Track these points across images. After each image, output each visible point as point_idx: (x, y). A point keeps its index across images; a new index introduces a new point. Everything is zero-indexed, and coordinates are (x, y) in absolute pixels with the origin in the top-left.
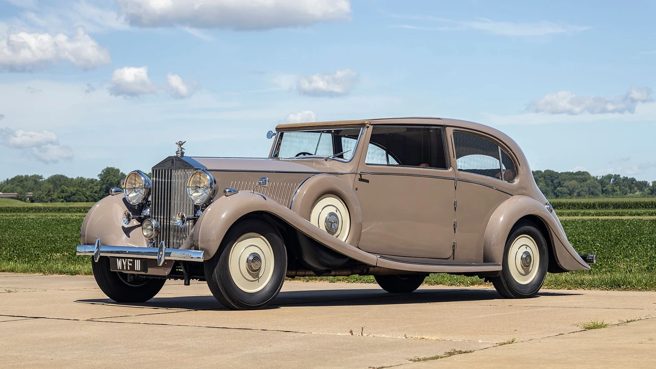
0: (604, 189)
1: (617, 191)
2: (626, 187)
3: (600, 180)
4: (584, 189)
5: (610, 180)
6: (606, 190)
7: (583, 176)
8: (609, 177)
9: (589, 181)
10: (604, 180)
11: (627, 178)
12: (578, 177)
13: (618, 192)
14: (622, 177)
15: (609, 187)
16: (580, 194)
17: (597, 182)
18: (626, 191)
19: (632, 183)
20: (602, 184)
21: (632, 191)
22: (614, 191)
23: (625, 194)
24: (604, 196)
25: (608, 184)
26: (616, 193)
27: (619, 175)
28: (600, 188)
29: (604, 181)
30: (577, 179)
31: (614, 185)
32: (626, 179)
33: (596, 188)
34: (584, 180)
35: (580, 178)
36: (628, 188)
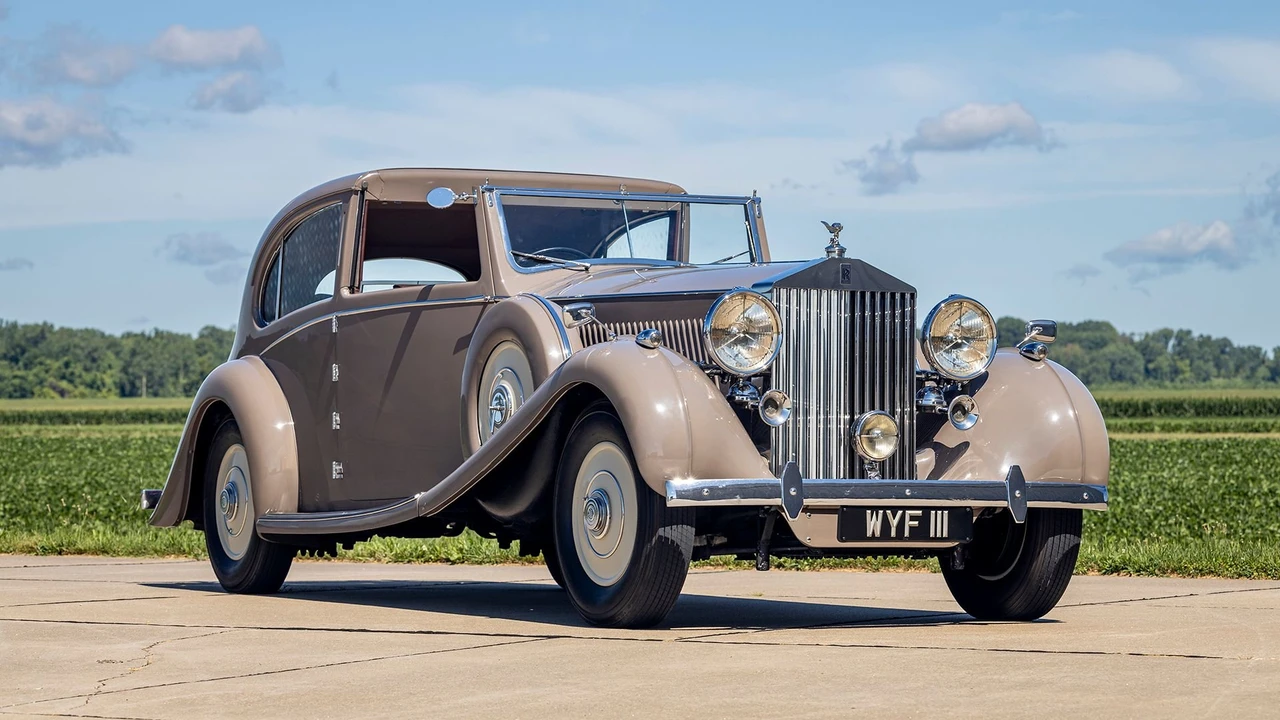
0: (1151, 366)
1: (1183, 372)
2: (1207, 361)
3: (1141, 343)
4: (1099, 366)
5: (1167, 343)
6: (1155, 370)
7: (1098, 334)
8: (1166, 335)
9: (1111, 348)
10: (1152, 344)
11: (1209, 338)
12: (1084, 335)
13: (1187, 375)
14: (1196, 334)
15: (1163, 362)
16: (1091, 379)
17: (1131, 349)
18: (1206, 372)
19: (1223, 352)
20: (1144, 355)
21: (1223, 371)
22: (1176, 372)
23: (1204, 380)
24: (1151, 384)
25: (1160, 354)
26: (1181, 377)
27: (1189, 332)
28: (1140, 363)
29: (1148, 348)
30: (1080, 341)
31: (1176, 357)
32: (1205, 341)
33: (1130, 363)
34: (1100, 344)
35: (1087, 339)
36: (1211, 364)
